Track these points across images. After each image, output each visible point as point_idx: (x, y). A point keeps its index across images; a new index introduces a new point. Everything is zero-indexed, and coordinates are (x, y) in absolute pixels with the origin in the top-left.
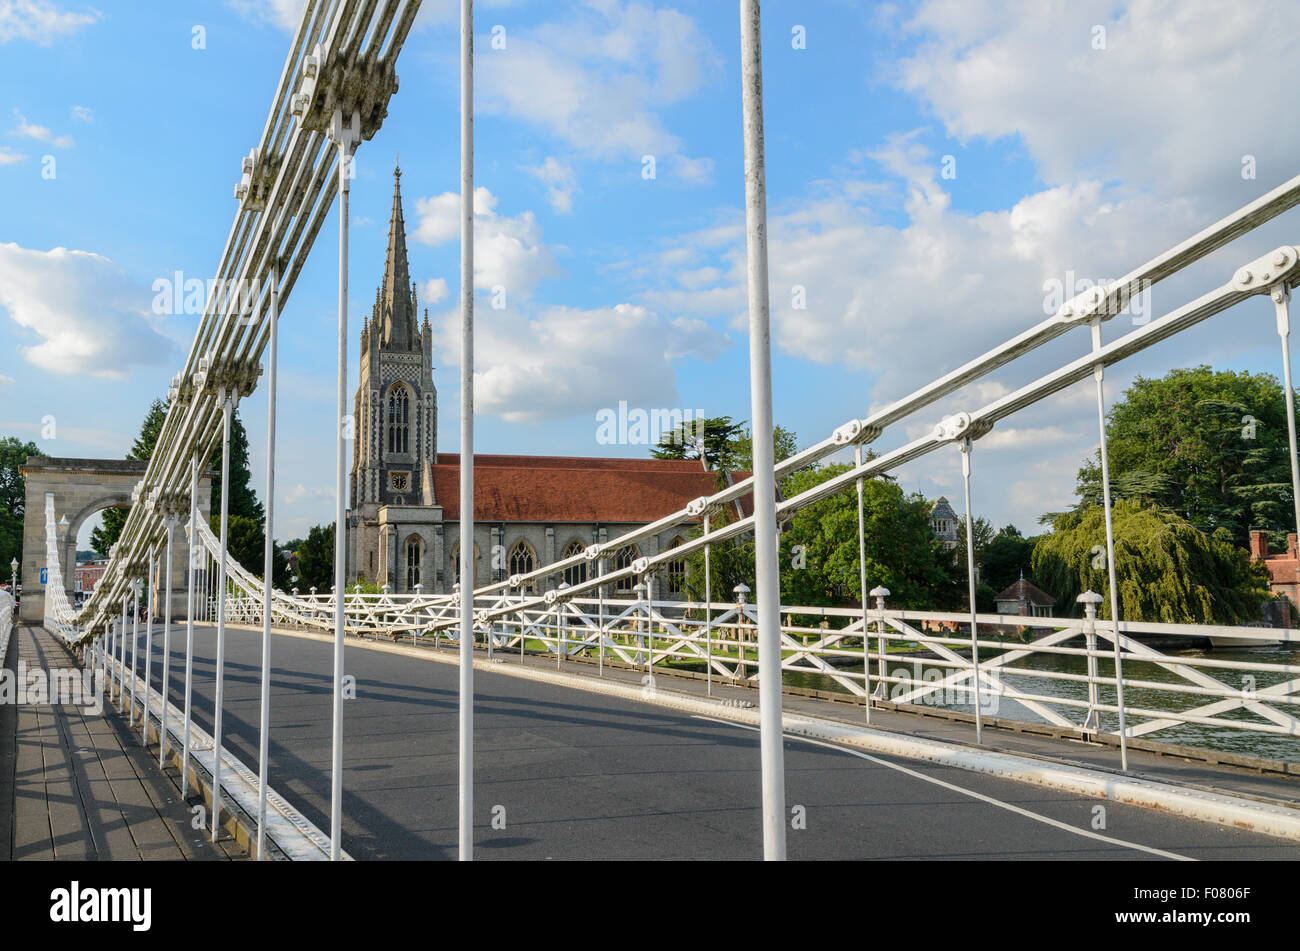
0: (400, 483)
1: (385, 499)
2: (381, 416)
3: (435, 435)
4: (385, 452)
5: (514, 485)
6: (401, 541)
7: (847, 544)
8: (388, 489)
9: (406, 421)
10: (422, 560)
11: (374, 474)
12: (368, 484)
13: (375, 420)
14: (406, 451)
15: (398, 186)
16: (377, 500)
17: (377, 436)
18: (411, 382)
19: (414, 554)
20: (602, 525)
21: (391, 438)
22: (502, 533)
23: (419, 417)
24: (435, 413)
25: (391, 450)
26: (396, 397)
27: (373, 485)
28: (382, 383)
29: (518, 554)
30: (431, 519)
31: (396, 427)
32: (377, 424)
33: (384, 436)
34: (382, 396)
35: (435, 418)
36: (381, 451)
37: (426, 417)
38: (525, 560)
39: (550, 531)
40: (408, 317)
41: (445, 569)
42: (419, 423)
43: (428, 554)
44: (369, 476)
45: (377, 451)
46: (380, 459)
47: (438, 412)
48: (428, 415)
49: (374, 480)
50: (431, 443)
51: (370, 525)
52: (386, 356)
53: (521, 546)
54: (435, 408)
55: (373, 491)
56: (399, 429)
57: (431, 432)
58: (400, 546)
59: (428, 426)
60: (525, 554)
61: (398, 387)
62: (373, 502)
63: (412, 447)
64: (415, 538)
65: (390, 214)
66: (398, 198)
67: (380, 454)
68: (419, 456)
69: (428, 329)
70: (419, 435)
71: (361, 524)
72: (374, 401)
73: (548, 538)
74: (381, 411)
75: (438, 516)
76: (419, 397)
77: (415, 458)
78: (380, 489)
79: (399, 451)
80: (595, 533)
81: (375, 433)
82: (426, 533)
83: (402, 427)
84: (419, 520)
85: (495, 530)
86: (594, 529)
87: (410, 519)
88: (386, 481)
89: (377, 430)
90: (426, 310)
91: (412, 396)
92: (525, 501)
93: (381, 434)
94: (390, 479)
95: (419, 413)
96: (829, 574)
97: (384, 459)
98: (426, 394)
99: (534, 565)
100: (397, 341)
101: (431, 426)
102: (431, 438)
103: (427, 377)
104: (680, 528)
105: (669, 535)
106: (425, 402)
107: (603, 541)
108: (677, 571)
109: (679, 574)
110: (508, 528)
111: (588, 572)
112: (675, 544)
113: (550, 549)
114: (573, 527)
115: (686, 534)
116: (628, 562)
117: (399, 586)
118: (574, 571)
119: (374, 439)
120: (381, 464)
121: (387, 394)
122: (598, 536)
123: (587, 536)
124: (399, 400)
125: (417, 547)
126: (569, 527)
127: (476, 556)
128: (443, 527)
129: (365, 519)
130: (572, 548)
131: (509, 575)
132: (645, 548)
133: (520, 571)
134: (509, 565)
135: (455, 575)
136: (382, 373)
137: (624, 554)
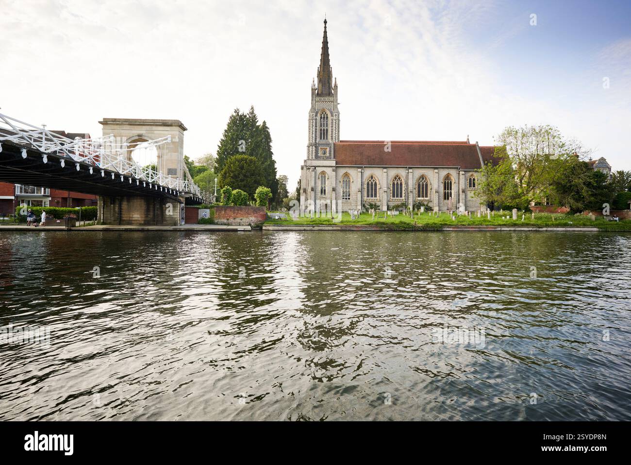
0: (324, 152)
1: (317, 158)
2: (316, 124)
3: (339, 132)
4: (318, 139)
6: (318, 174)
8: (319, 155)
9: (327, 126)
10: (327, 182)
11: (312, 148)
12: (310, 153)
13: (313, 126)
14: (327, 139)
15: (325, 27)
16: (313, 159)
19: (323, 180)
20: (411, 168)
21: (321, 134)
22: (363, 171)
23: (332, 124)
24: (339, 122)
25: (321, 139)
26: (323, 116)
27: (312, 153)
28: (317, 110)
29: (370, 181)
30: (330, 165)
31: (323, 129)
34: (316, 116)
35: (339, 124)
36: (316, 139)
38: (374, 183)
39: (385, 170)
40: (329, 83)
41: (336, 186)
42: (332, 127)
43: (329, 180)
45: (314, 139)
46: (316, 142)
48: (335, 123)
49: (312, 151)
50: (337, 135)
51: (308, 169)
52: (318, 99)
53: (372, 177)
54: (339, 120)
55: (312, 155)
56: (324, 130)
57: (337, 130)
58: (317, 177)
59: (335, 127)
60: (374, 181)
61: (323, 111)
63: (329, 137)
64: (323, 173)
66: (325, 32)
68: (332, 141)
69: (336, 86)
70: (332, 132)
72: (313, 118)
73: (384, 174)
74: (316, 122)
75: (333, 163)
76: (332, 116)
77: (330, 142)
78: (315, 155)
79: (324, 139)
80: (407, 172)
81: (313, 131)
82: (329, 171)
83: (325, 129)
84: (325, 165)
85: (360, 170)
86: (407, 170)
87: (321, 165)
88: (318, 151)
90: (336, 78)
91: (329, 115)
92: (374, 157)
93: (316, 132)
94: (320, 150)
95: (332, 122)
98: (335, 114)
99: (378, 186)
100: (324, 93)
101: (337, 127)
102: (337, 132)
103: (336, 107)
104: (449, 169)
105: (444, 173)
106: (334, 118)
107: (410, 175)
108: (448, 190)
109: (449, 191)
110: (366, 169)
111: (403, 189)
112: (448, 177)
113: (385, 179)
114: (396, 169)
115: (453, 173)
116: (423, 185)
117: (317, 193)
118: (396, 189)
119: (313, 134)
120: (316, 144)
121: (319, 115)
122: (408, 173)
123: (402, 172)
124: (324, 117)
125: (325, 177)
126: (394, 169)
127: (351, 181)
128: (336, 168)
129: (306, 166)
130: (396, 178)
131: (366, 190)
132: (431, 179)
133: (371, 188)
134: (366, 185)
135: (341, 189)
136: (316, 106)
137: (421, 181)
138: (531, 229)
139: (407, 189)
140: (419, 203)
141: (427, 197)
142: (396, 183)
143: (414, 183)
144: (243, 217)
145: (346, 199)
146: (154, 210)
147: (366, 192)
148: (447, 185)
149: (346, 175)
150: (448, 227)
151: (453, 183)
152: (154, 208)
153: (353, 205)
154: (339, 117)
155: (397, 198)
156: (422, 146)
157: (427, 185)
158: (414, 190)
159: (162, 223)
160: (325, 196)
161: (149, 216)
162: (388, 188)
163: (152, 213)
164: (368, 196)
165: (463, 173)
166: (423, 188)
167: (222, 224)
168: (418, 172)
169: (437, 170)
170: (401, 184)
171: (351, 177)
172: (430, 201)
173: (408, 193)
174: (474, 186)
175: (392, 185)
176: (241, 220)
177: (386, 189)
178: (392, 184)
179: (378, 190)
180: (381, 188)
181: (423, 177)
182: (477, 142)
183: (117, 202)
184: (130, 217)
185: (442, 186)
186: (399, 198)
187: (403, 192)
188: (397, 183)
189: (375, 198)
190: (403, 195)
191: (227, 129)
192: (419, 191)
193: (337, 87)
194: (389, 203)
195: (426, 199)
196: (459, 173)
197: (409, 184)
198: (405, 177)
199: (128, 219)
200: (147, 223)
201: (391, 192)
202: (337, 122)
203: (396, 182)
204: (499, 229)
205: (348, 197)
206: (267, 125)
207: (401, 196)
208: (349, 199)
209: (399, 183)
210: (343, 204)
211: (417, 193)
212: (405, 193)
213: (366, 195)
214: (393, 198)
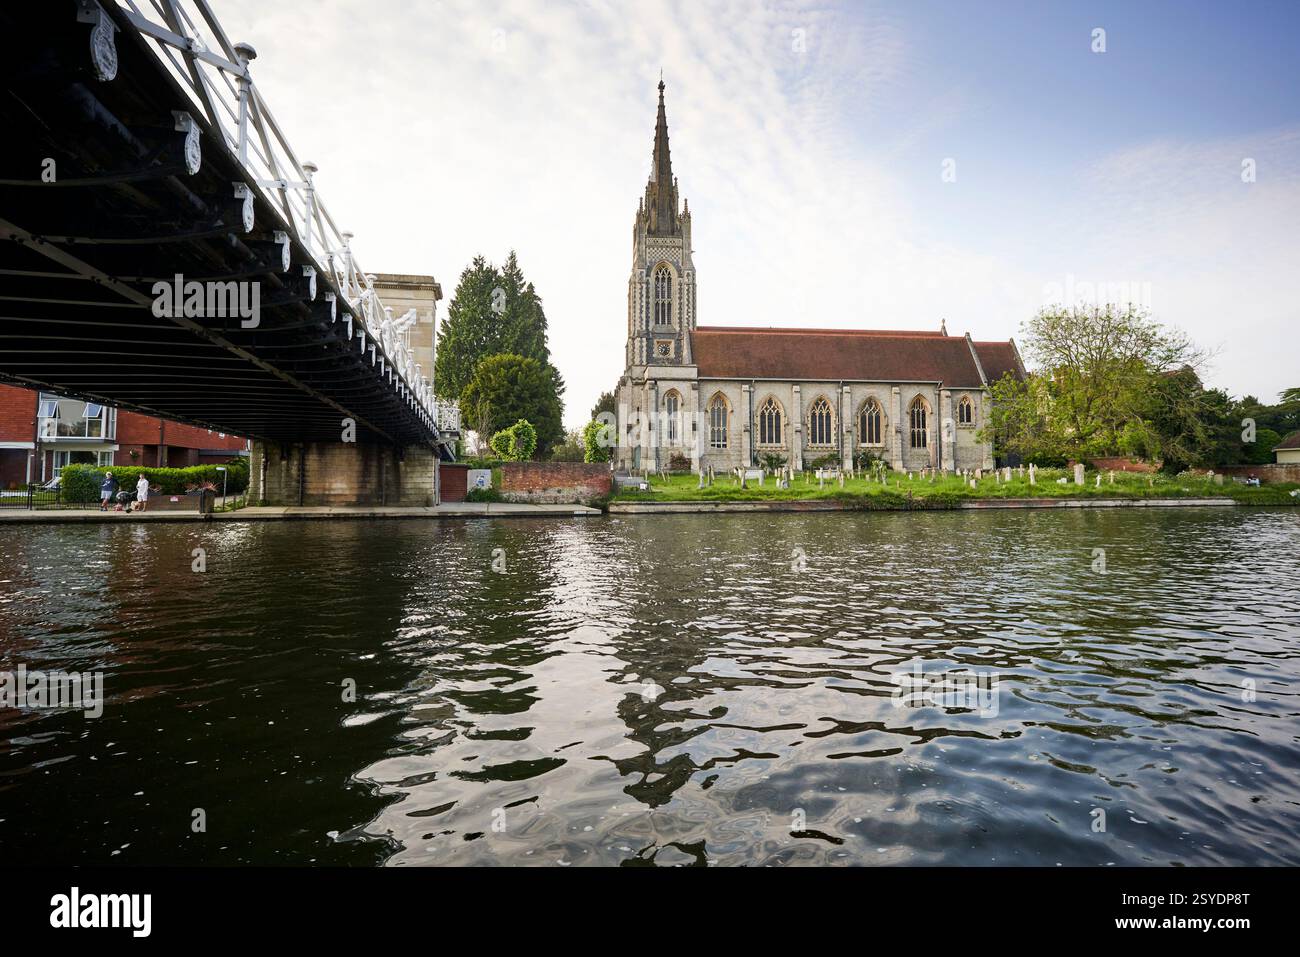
0: (665, 349)
1: (652, 362)
2: (647, 292)
3: (694, 308)
4: (652, 324)
5: (764, 347)
6: (661, 396)
8: (654, 355)
9: (669, 297)
10: (679, 411)
11: (641, 342)
12: (637, 351)
13: (642, 296)
14: (669, 322)
15: (662, 97)
16: (645, 363)
17: (644, 309)
18: (673, 263)
19: (672, 407)
20: (847, 384)
21: (657, 313)
22: (752, 389)
23: (680, 293)
24: (694, 289)
25: (657, 322)
26: (660, 276)
27: (641, 352)
28: (648, 264)
29: (767, 409)
30: (687, 377)
31: (660, 302)
32: (644, 299)
33: (651, 310)
34: (648, 275)
35: (694, 294)
36: (647, 322)
37: (686, 292)
38: (774, 415)
39: (796, 388)
40: (671, 208)
41: (699, 420)
42: (680, 298)
43: (684, 407)
44: (637, 345)
45: (644, 322)
46: (647, 329)
47: (697, 288)
48: (688, 290)
49: (641, 347)
50: (690, 314)
51: (637, 384)
52: (651, 240)
53: (770, 402)
54: (694, 284)
55: (641, 356)
56: (663, 304)
57: (691, 306)
58: (660, 400)
59: (688, 300)
60: (774, 409)
61: (662, 266)
62: (641, 365)
63: (675, 319)
64: (672, 393)
65: (655, 122)
66: (662, 107)
67: (647, 326)
69: (687, 215)
70: (680, 308)
71: (629, 383)
72: (641, 279)
73: (795, 395)
74: (647, 289)
75: (693, 373)
76: (680, 276)
77: (678, 329)
78: (648, 356)
79: (663, 322)
80: (840, 391)
81: (642, 307)
82: (684, 389)
83: (666, 303)
84: (676, 377)
85: (746, 387)
86: (838, 387)
87: (668, 377)
88: (652, 348)
89: (644, 304)
90: (686, 200)
91: (674, 275)
92: (774, 362)
93: (648, 308)
94: (656, 346)
95: (680, 289)
97: (650, 329)
98: (686, 272)
99: (782, 420)
100: (661, 228)
101: (691, 300)
102: (691, 310)
103: (687, 258)
104: (921, 387)
105: (911, 393)
106: (685, 280)
107: (847, 399)
108: (919, 427)
109: (921, 430)
110: (757, 385)
111: (833, 426)
112: (917, 402)
113: (797, 405)
114: (818, 385)
115: (928, 393)
116: (871, 418)
117: (660, 435)
118: (819, 425)
119: (641, 312)
120: (648, 334)
121: (653, 274)
122: (842, 393)
123: (830, 392)
124: (663, 279)
125: (676, 401)
126: (814, 385)
127: (729, 410)
128: (698, 384)
129: (632, 379)
130: (817, 404)
131: (759, 428)
132: (887, 405)
133: (769, 424)
134: (759, 418)
135: (709, 426)
136: (648, 255)
137: (867, 410)
138: (1118, 503)
139: (840, 426)
140: (864, 454)
141: (878, 441)
142: (817, 415)
143: (855, 411)
144: (564, 485)
145: (719, 446)
146: (380, 473)
147: (759, 432)
148: (917, 417)
149: (719, 397)
150: (971, 502)
151: (927, 414)
152: (380, 467)
153: (732, 458)
154: (694, 279)
155: (821, 445)
156: (864, 339)
157: (878, 418)
158: (854, 429)
159: (398, 501)
160: (675, 441)
161: (368, 486)
162: (804, 424)
163: (374, 480)
164: (763, 441)
165: (949, 393)
166: (870, 424)
167: (517, 502)
168: (862, 393)
169: (897, 388)
170: (828, 416)
171: (728, 403)
172: (884, 450)
173: (842, 434)
174: (969, 420)
175: (810, 419)
176: (559, 492)
177: (799, 425)
178: (809, 415)
179: (782, 428)
180: (788, 424)
182: (968, 334)
183: (296, 455)
184: (325, 489)
185: (907, 419)
186: (825, 444)
187: (833, 432)
188: (821, 414)
189: (778, 445)
190: (833, 438)
191: (454, 299)
192: (863, 431)
193: (689, 217)
194: (806, 454)
195: (878, 445)
196: (939, 395)
197: (844, 416)
198: (835, 403)
199: (321, 492)
200: (361, 501)
201: (809, 431)
202: (691, 290)
203: (817, 412)
204: (1062, 504)
205: (722, 443)
206: (537, 292)
207: (829, 441)
208: (725, 446)
209: (824, 413)
210: (713, 458)
211: (859, 434)
212: (837, 435)
213: (759, 439)
214: (814, 445)
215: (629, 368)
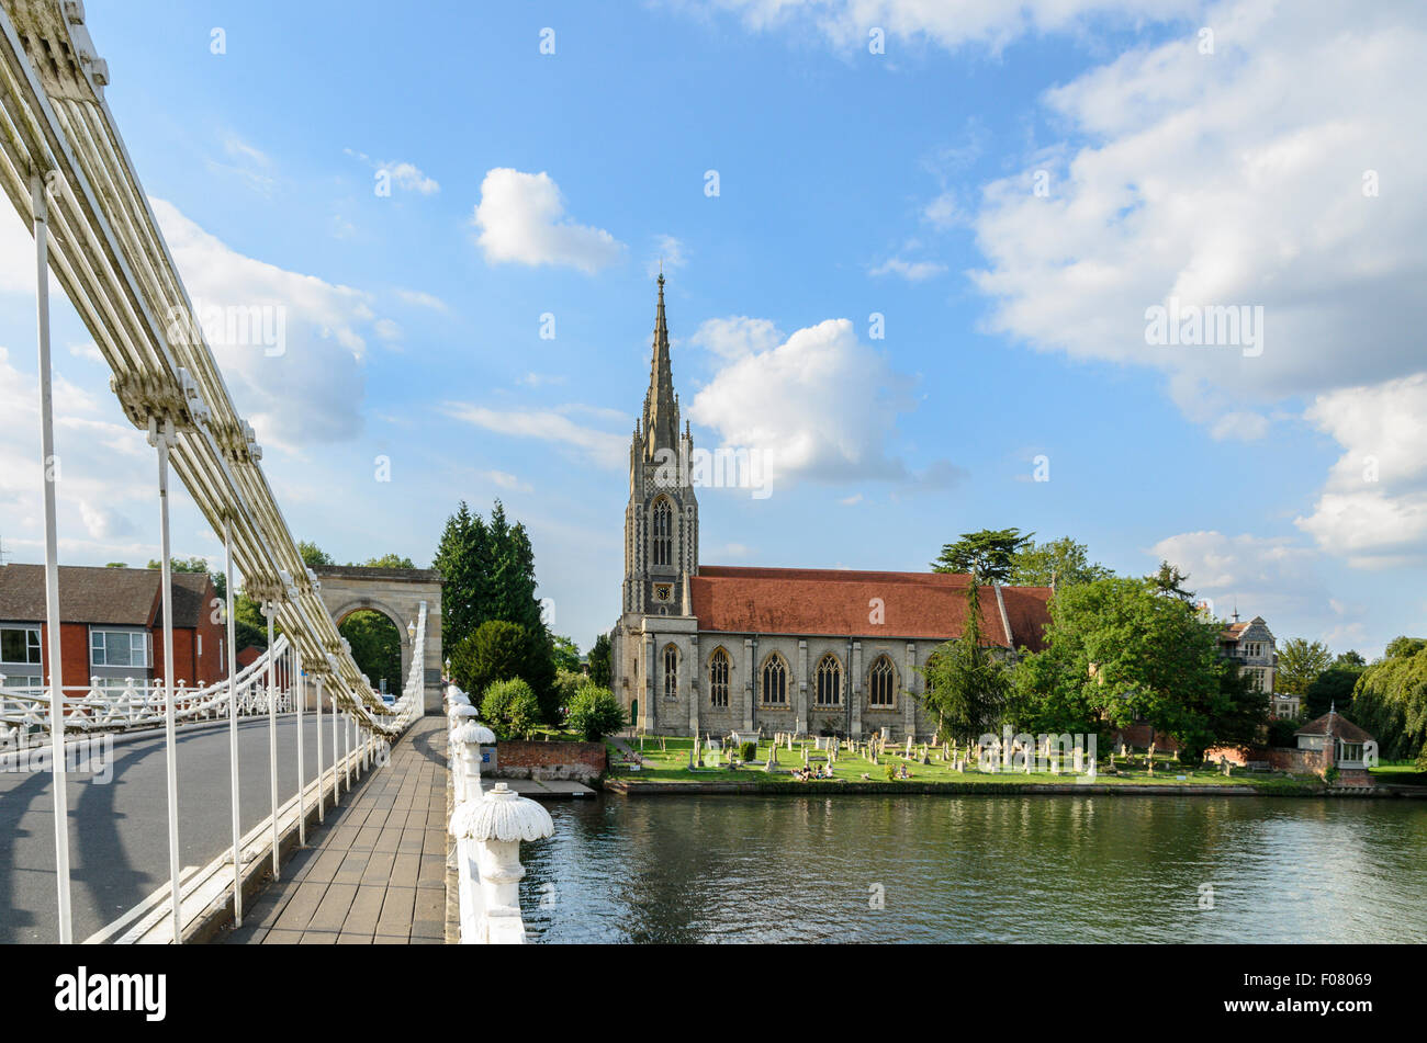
0: (664, 594)
1: (650, 609)
2: (645, 529)
3: (696, 547)
4: (650, 564)
5: (770, 597)
6: (659, 650)
7: (1110, 666)
9: (669, 534)
10: (678, 668)
11: (639, 585)
12: (634, 595)
13: (639, 533)
14: (669, 563)
15: (662, 295)
16: (642, 610)
17: (642, 548)
18: (673, 495)
19: (671, 663)
20: (857, 639)
21: (656, 552)
22: (755, 644)
23: (681, 530)
24: (696, 526)
25: (656, 563)
26: (659, 510)
27: (639, 596)
28: (646, 497)
29: (771, 665)
30: (686, 629)
31: (659, 540)
32: (641, 537)
33: (648, 549)
34: (646, 509)
35: (696, 531)
36: (645, 563)
37: (688, 530)
38: (778, 672)
39: (803, 644)
40: (671, 430)
41: (699, 677)
42: (681, 536)
43: (684, 663)
44: (635, 588)
45: (642, 563)
46: (645, 571)
47: (700, 526)
48: (689, 527)
49: (639, 591)
50: (692, 555)
51: (634, 634)
52: (649, 470)
53: (775, 658)
54: (696, 521)
55: (638, 602)
56: (663, 541)
57: (692, 545)
58: (658, 655)
59: (689, 538)
60: (779, 666)
61: (661, 500)
62: (638, 612)
63: (675, 560)
64: (671, 647)
66: (662, 306)
67: (645, 567)
68: (681, 568)
69: (689, 441)
70: (681, 548)
71: (626, 633)
72: (638, 514)
73: (801, 651)
74: (645, 524)
75: (693, 627)
76: (681, 510)
77: (678, 570)
78: (645, 600)
79: (663, 563)
80: (850, 647)
81: (639, 545)
82: (683, 643)
83: (666, 540)
84: (676, 630)
85: (748, 642)
86: (849, 643)
87: (667, 629)
88: (651, 592)
89: (641, 543)
90: (687, 422)
91: (675, 509)
92: (780, 613)
93: (645, 547)
94: (654, 590)
95: (681, 526)
96: (1087, 698)
97: (649, 569)
98: (689, 508)
99: (787, 677)
101: (692, 539)
102: (692, 550)
103: (689, 490)
104: (936, 644)
105: (925, 650)
106: (687, 515)
107: (857, 656)
110: (761, 640)
111: (841, 685)
113: (803, 661)
114: (827, 641)
116: (882, 677)
117: (658, 692)
118: (827, 684)
119: (639, 551)
120: (646, 576)
121: (651, 507)
122: (852, 650)
123: (840, 650)
124: (663, 513)
125: (674, 655)
126: (822, 641)
127: (730, 666)
128: (698, 638)
129: (628, 627)
130: (825, 661)
131: (762, 686)
132: (901, 663)
133: (773, 681)
134: (762, 676)
135: (710, 683)
136: (646, 487)
137: (879, 669)
139: (849, 685)
141: (890, 702)
142: (825, 673)
143: (865, 670)
145: (720, 704)
147: (762, 690)
149: (720, 654)
153: (734, 718)
154: (696, 515)
155: (829, 705)
157: (890, 677)
158: (866, 689)
160: (674, 698)
162: (809, 682)
164: (766, 699)
166: (882, 683)
168: (873, 649)
169: (911, 646)
170: (837, 674)
171: (729, 658)
172: (897, 712)
173: (851, 694)
175: (816, 677)
177: (805, 684)
178: (816, 672)
179: (787, 686)
180: (793, 683)
181: (882, 660)
185: (923, 679)
186: (832, 705)
187: (841, 692)
188: (829, 672)
189: (782, 704)
190: (841, 698)
192: (874, 691)
193: (692, 442)
194: (812, 715)
195: (889, 707)
197: (854, 674)
198: (844, 660)
201: (816, 691)
202: (693, 527)
203: (825, 670)
205: (723, 701)
207: (836, 701)
208: (726, 704)
209: (832, 670)
210: (713, 717)
211: (870, 694)
212: (845, 695)
213: (762, 697)
214: (820, 705)
215: (625, 615)
